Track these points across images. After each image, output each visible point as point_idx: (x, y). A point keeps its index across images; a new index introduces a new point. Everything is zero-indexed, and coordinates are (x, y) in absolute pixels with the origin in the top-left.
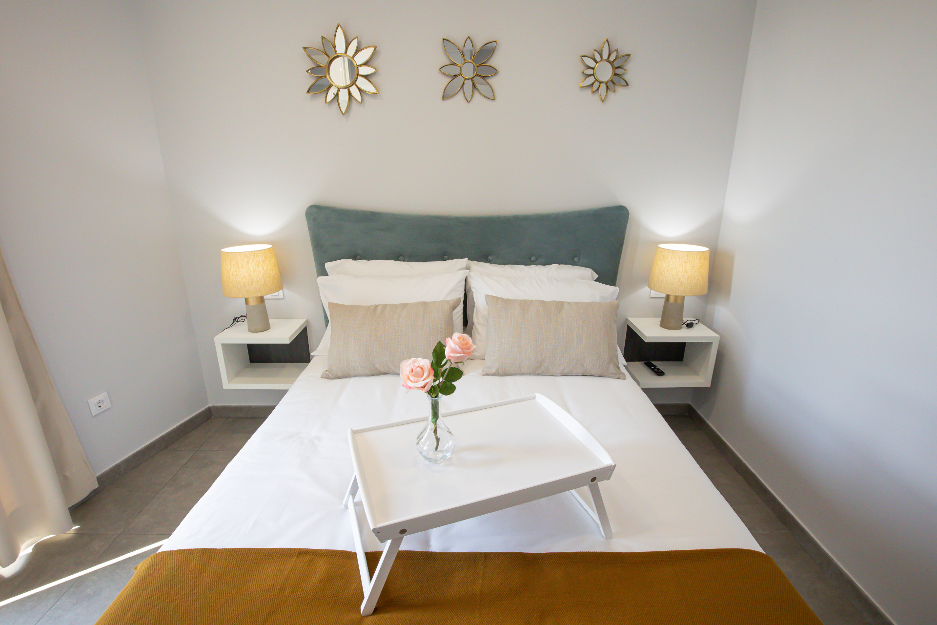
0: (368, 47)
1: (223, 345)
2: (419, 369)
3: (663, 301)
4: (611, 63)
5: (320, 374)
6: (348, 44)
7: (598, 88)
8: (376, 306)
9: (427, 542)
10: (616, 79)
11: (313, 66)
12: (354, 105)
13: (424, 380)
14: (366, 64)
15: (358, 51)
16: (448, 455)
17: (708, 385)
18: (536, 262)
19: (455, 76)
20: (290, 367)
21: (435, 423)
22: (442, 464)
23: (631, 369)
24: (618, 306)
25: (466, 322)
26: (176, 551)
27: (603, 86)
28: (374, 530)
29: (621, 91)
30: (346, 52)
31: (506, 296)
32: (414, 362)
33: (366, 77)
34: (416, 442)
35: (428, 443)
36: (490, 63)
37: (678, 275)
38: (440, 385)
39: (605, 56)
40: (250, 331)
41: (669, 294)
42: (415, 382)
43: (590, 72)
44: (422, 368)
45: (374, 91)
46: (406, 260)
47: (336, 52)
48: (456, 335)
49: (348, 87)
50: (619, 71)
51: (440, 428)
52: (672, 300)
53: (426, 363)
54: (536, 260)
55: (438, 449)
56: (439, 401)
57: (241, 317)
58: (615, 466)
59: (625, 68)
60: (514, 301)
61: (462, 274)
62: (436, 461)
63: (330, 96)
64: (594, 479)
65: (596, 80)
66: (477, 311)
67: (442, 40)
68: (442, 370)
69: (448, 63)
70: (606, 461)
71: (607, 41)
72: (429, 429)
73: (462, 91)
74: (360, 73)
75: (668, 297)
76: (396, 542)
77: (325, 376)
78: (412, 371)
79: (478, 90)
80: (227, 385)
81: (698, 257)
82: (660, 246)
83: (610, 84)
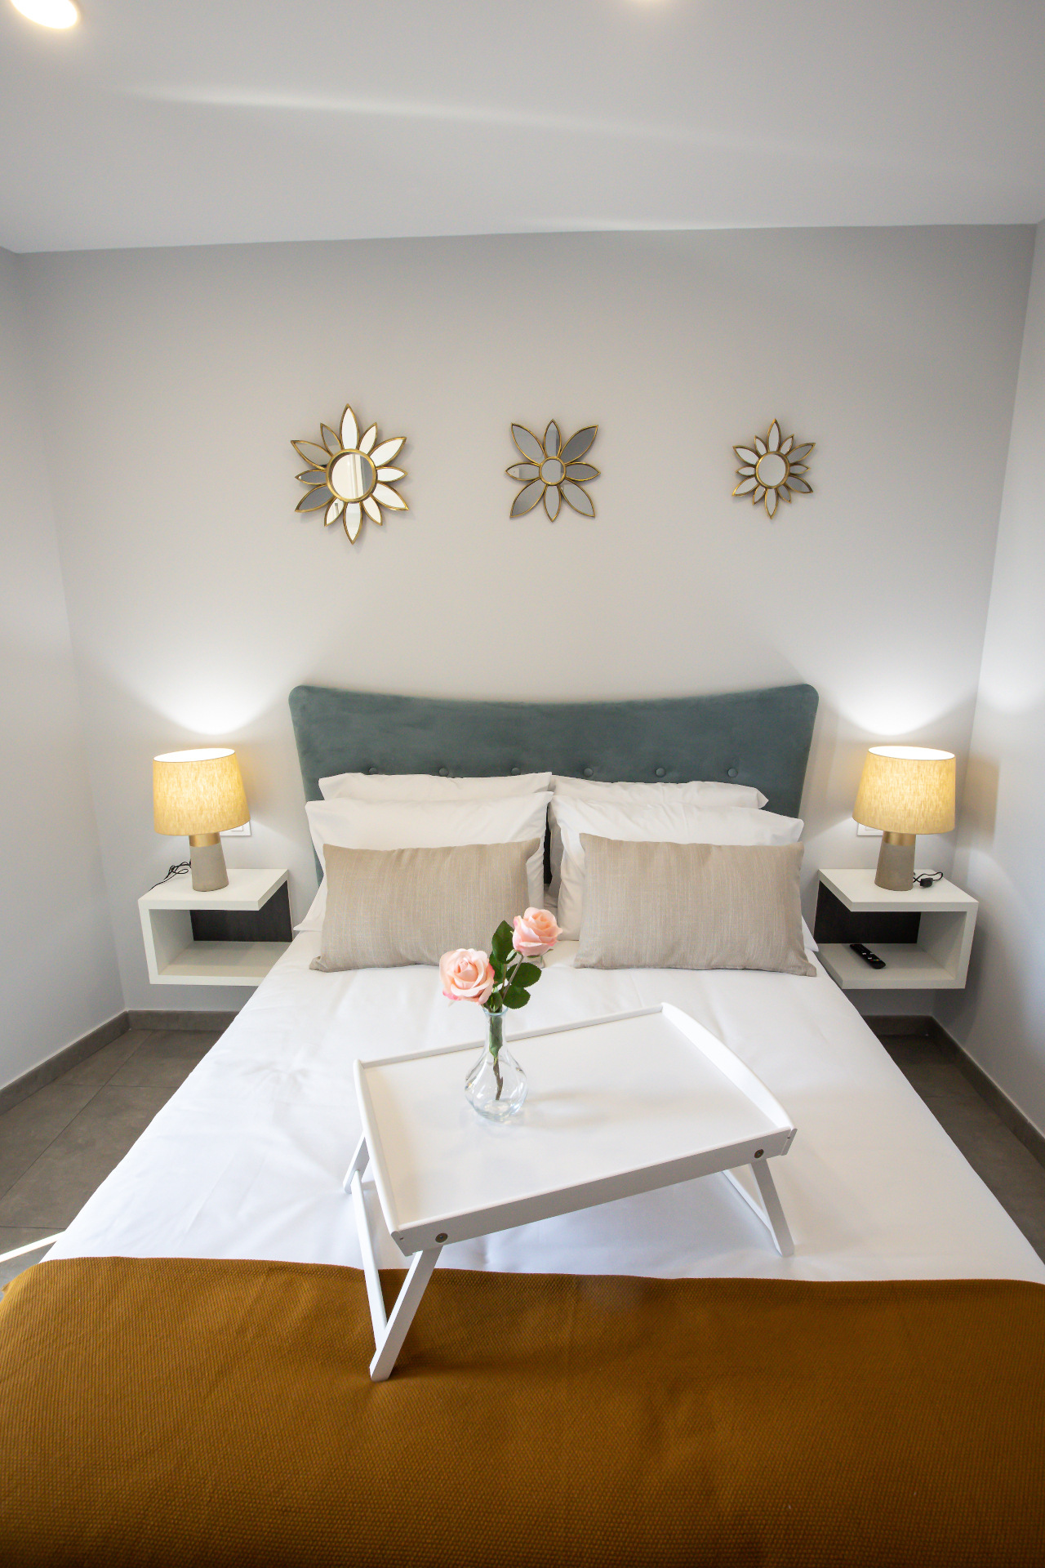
0: (394, 439)
1: (153, 913)
2: (470, 968)
3: (879, 841)
4: (784, 457)
5: (308, 963)
6: (361, 435)
7: (764, 497)
8: (402, 852)
9: (481, 1255)
10: (792, 482)
11: (306, 468)
12: (370, 529)
13: (479, 985)
14: (389, 465)
15: (376, 445)
16: (517, 1107)
17: (963, 986)
18: (665, 777)
19: (532, 481)
20: (258, 949)
21: (496, 1054)
22: (507, 1122)
23: (826, 955)
24: (801, 852)
25: (549, 876)
26: (72, 1261)
27: (771, 494)
28: (394, 1235)
29: (800, 500)
30: (358, 447)
31: (614, 835)
32: (463, 955)
33: (388, 484)
34: (465, 1085)
35: (484, 1087)
36: (586, 460)
37: (903, 799)
38: (505, 992)
39: (773, 446)
40: (196, 888)
41: (889, 830)
42: (463, 989)
43: (749, 471)
44: (475, 966)
45: (402, 505)
46: (451, 774)
47: (342, 448)
48: (530, 912)
49: (360, 501)
50: (797, 470)
51: (503, 1061)
52: (894, 840)
53: (481, 957)
54: (665, 774)
55: (501, 1097)
56: (503, 1017)
57: (181, 865)
58: (795, 1131)
59: (807, 465)
60: (628, 844)
61: (543, 798)
62: (495, 1118)
63: (333, 514)
64: (759, 1153)
65: (759, 484)
66: (566, 860)
67: (510, 425)
68: (508, 968)
69: (521, 461)
70: (780, 1121)
71: (776, 422)
72: (485, 1063)
73: (541, 503)
74: (379, 479)
75: (887, 836)
76: (431, 1256)
77: (315, 966)
78: (459, 971)
79: (568, 502)
80: (156, 977)
81: (936, 769)
82: (872, 750)
83: (782, 490)
